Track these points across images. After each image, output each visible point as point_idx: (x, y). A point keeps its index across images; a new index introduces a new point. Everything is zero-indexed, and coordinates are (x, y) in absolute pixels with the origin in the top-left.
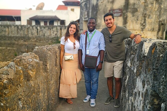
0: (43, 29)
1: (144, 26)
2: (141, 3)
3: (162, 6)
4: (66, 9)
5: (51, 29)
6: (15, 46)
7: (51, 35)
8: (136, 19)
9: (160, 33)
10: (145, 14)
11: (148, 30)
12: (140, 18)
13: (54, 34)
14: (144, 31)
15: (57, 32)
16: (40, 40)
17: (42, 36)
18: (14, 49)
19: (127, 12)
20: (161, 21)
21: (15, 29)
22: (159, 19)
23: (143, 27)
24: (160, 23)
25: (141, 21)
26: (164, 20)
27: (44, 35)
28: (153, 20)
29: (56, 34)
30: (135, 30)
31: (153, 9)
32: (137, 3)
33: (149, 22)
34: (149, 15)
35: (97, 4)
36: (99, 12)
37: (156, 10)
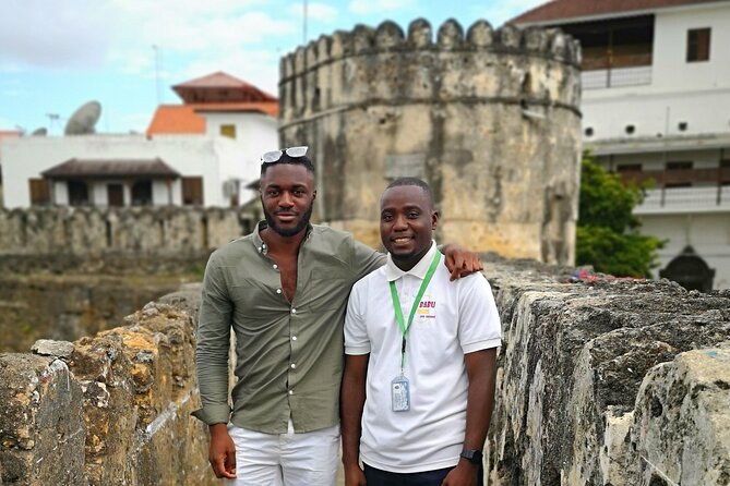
0: (130, 221)
1: (497, 206)
2: (482, 135)
3: (553, 140)
4: (201, 130)
5: (166, 223)
6: (19, 293)
7: (163, 243)
8: (469, 184)
9: (553, 227)
10: (499, 169)
11: (513, 221)
12: (483, 181)
13: (179, 241)
14: (499, 225)
15: (190, 230)
16: (121, 267)
17: (131, 251)
18: (17, 304)
19: (440, 162)
20: (554, 189)
21: (12, 226)
22: (543, 182)
23: (493, 211)
24: (551, 195)
25: (488, 189)
26: (563, 184)
27: (137, 246)
28: (524, 186)
29: (185, 241)
30: (471, 220)
31: (523, 150)
32: (471, 132)
33: (511, 194)
34: (511, 172)
35: (342, 137)
36: (349, 163)
37: (532, 152)
